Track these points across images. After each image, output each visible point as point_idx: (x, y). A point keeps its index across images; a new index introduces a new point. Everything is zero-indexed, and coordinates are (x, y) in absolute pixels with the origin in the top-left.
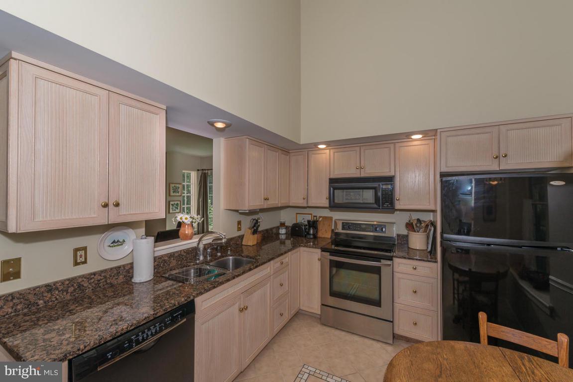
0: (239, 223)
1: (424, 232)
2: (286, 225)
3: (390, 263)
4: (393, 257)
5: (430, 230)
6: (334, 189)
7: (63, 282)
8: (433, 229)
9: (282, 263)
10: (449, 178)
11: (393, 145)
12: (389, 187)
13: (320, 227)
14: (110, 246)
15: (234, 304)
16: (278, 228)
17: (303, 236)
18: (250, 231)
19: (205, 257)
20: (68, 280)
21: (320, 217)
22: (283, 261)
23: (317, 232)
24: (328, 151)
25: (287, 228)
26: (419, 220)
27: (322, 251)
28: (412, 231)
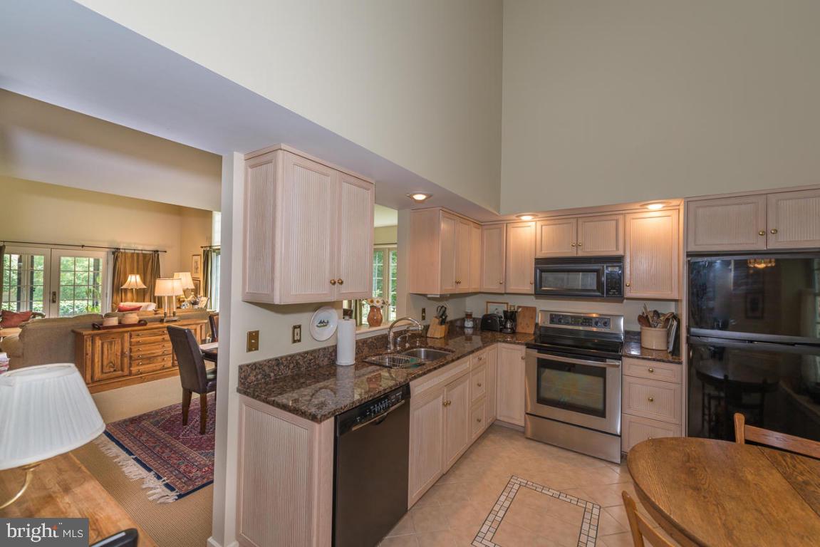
0: (424, 311)
1: (663, 328)
2: (473, 316)
3: (617, 364)
4: (621, 356)
5: (672, 325)
6: (542, 271)
7: (286, 357)
8: (675, 323)
9: (480, 359)
10: (699, 259)
11: (622, 216)
12: (617, 269)
13: (519, 320)
14: (318, 326)
15: (438, 397)
16: (463, 320)
17: (497, 331)
18: (437, 321)
19: (395, 346)
20: (290, 356)
21: (519, 307)
22: (482, 356)
23: (516, 326)
24: (534, 223)
25: (474, 320)
26: (656, 313)
27: (528, 347)
28: (647, 326)
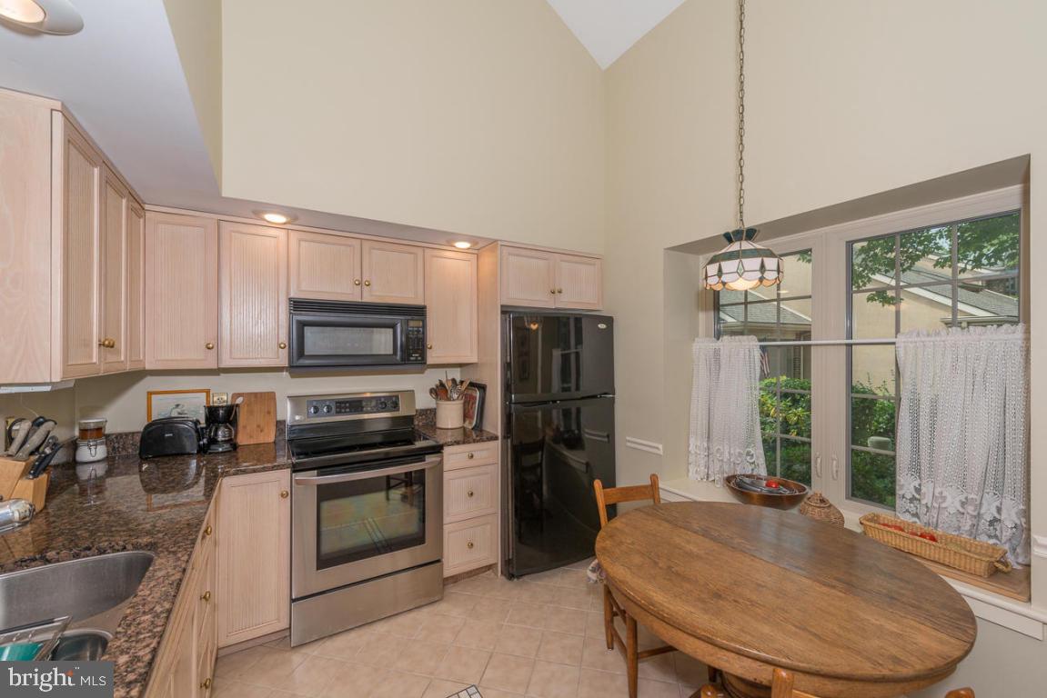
2: (108, 430)
3: (437, 459)
4: (443, 446)
6: (303, 324)
11: (421, 250)
12: (416, 324)
13: (242, 419)
21: (236, 395)
23: (236, 434)
24: (286, 233)
25: (113, 440)
26: (454, 381)
27: (294, 471)
28: (443, 400)
